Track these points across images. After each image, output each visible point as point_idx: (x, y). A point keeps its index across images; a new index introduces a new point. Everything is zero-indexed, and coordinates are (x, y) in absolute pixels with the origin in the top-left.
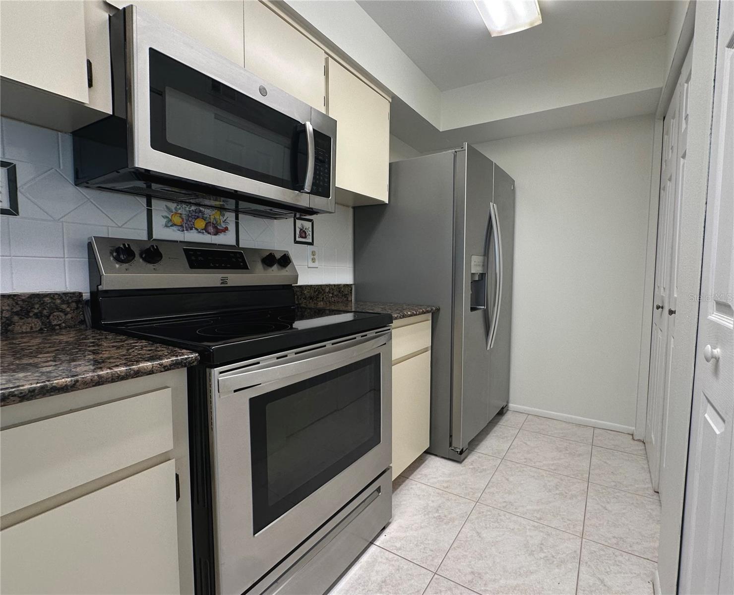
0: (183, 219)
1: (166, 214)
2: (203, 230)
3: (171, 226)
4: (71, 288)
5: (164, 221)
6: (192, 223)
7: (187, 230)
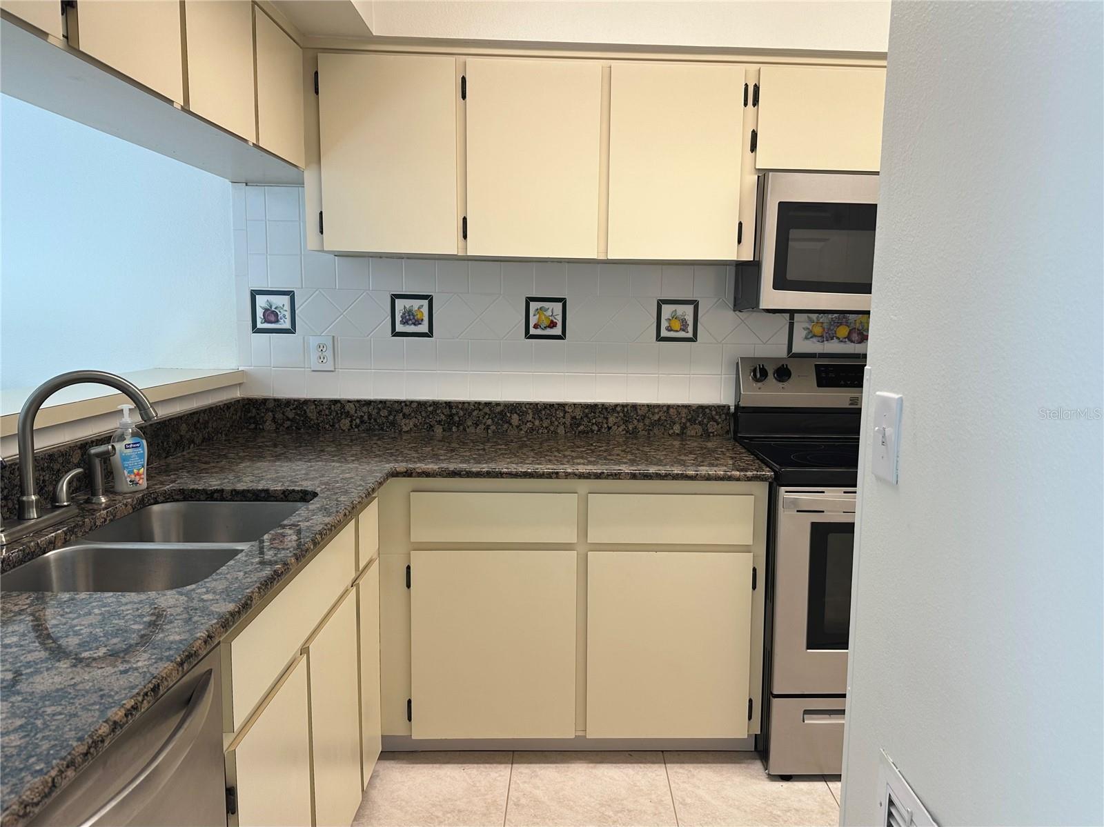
0: (824, 329)
1: (807, 325)
2: (845, 338)
3: (811, 338)
4: (723, 402)
5: (804, 333)
6: (834, 332)
7: (827, 340)
